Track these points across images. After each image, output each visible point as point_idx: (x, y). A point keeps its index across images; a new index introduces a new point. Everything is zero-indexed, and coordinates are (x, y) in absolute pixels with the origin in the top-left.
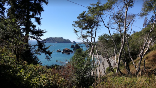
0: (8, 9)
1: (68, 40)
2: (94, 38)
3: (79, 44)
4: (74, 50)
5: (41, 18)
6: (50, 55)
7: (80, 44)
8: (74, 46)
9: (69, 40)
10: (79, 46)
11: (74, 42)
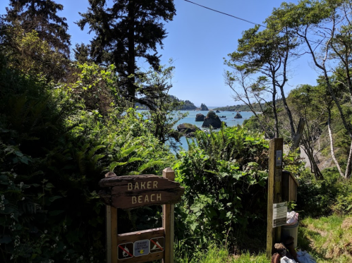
0: (92, 40)
1: (188, 102)
2: (281, 87)
3: (215, 111)
4: (203, 126)
5: (157, 55)
6: (177, 140)
7: (218, 112)
8: (203, 116)
9: (190, 103)
10: (218, 118)
11: (204, 107)
